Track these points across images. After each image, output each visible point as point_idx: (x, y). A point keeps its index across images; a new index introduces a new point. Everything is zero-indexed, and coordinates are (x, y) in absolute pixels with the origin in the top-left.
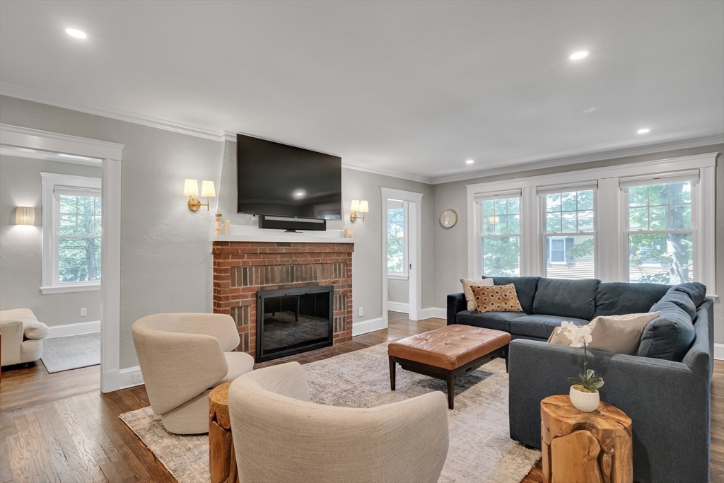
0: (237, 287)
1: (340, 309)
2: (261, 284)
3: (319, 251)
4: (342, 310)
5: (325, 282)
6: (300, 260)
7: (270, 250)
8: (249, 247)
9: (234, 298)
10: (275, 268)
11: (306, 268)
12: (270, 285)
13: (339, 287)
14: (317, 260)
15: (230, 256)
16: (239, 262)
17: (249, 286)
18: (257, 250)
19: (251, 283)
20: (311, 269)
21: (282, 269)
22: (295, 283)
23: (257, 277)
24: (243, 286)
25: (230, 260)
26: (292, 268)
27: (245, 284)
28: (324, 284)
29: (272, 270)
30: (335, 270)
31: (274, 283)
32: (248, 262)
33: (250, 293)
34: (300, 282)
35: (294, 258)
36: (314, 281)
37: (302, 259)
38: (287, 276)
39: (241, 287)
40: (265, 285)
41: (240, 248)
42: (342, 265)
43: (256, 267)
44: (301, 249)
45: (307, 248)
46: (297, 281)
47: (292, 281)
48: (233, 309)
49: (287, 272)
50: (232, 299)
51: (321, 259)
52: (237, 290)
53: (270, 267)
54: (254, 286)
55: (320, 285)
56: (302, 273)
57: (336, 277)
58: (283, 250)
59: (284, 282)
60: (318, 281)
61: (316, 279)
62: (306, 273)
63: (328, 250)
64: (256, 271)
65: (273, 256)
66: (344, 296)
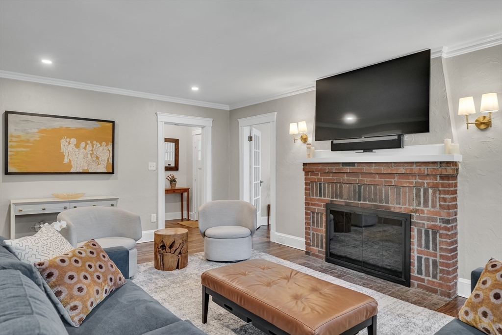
0: (315, 197)
1: (427, 247)
2: (332, 198)
3: (389, 172)
4: (431, 250)
5: (400, 208)
6: (367, 180)
7: (336, 169)
8: (320, 167)
9: (313, 205)
10: (343, 185)
11: (375, 189)
12: (339, 200)
13: (423, 219)
14: (388, 181)
15: (310, 174)
16: (315, 178)
17: (322, 198)
18: (325, 169)
19: (324, 196)
20: (381, 191)
21: (349, 187)
22: (362, 202)
23: (329, 192)
24: (318, 197)
25: (310, 177)
26: (360, 187)
27: (321, 196)
28: (398, 211)
29: (341, 187)
30: (418, 196)
31: (342, 199)
32: (321, 179)
33: (323, 204)
34: (367, 202)
35: (360, 178)
36: (384, 204)
37: (369, 179)
38: (355, 195)
39: (317, 198)
40: (335, 199)
41: (314, 167)
42: (430, 191)
43: (328, 183)
44: (365, 169)
45: (373, 168)
46: (364, 200)
47: (359, 200)
48: (313, 213)
49: (354, 191)
50: (311, 205)
51: (393, 181)
52: (314, 200)
53: (339, 185)
54: (326, 198)
55: (392, 210)
56: (370, 193)
57: (419, 204)
58: (348, 169)
59: (350, 199)
60: (390, 205)
61: (387, 202)
62: (375, 194)
63: (402, 170)
64: (328, 187)
65: (340, 175)
66: (434, 233)
